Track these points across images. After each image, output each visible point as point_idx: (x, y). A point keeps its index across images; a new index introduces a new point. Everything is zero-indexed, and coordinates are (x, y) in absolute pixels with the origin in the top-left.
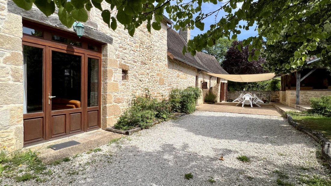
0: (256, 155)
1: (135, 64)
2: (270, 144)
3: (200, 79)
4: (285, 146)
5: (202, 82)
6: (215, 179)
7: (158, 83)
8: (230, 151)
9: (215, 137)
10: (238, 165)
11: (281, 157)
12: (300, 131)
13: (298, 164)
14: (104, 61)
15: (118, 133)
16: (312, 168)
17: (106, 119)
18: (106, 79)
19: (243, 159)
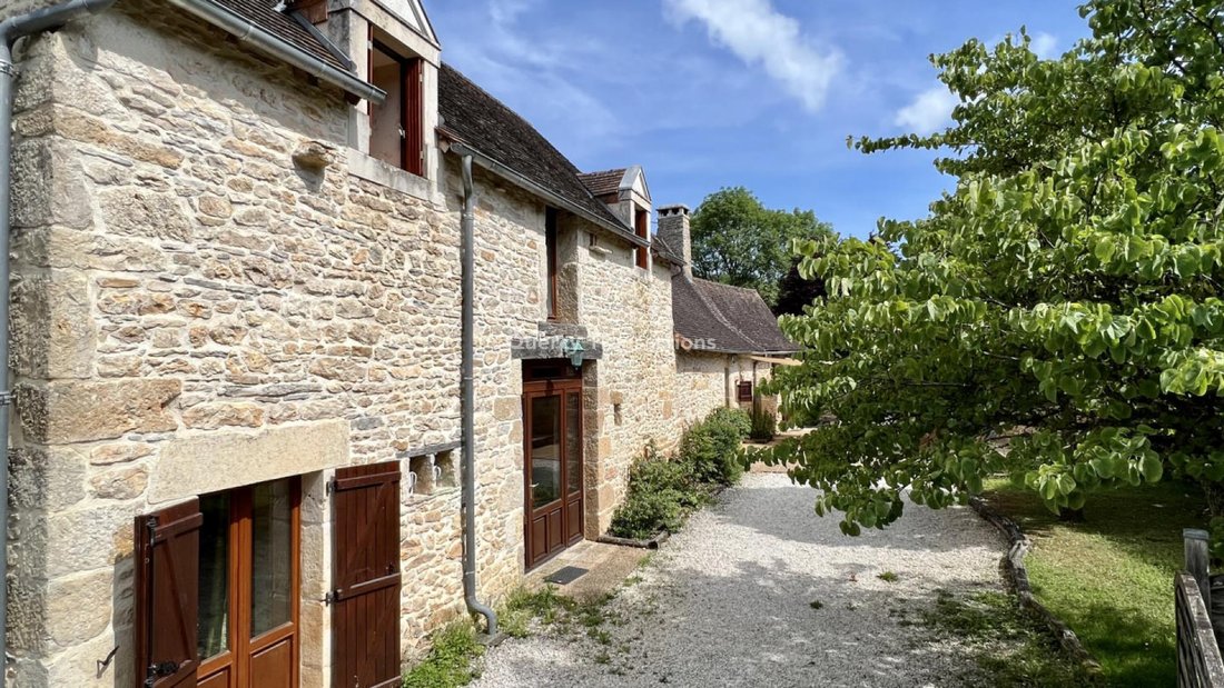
0: (906, 570)
1: (629, 385)
2: (928, 551)
3: (734, 376)
4: (954, 551)
5: (738, 383)
6: (855, 605)
7: (662, 416)
8: (862, 567)
9: (824, 543)
10: (882, 585)
11: (946, 571)
12: (986, 519)
13: (969, 578)
14: (590, 396)
15: (631, 546)
16: (988, 582)
17: (597, 517)
18: (594, 433)
19: (887, 577)
